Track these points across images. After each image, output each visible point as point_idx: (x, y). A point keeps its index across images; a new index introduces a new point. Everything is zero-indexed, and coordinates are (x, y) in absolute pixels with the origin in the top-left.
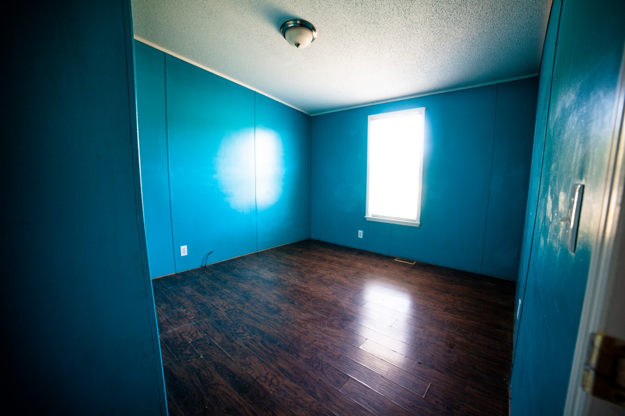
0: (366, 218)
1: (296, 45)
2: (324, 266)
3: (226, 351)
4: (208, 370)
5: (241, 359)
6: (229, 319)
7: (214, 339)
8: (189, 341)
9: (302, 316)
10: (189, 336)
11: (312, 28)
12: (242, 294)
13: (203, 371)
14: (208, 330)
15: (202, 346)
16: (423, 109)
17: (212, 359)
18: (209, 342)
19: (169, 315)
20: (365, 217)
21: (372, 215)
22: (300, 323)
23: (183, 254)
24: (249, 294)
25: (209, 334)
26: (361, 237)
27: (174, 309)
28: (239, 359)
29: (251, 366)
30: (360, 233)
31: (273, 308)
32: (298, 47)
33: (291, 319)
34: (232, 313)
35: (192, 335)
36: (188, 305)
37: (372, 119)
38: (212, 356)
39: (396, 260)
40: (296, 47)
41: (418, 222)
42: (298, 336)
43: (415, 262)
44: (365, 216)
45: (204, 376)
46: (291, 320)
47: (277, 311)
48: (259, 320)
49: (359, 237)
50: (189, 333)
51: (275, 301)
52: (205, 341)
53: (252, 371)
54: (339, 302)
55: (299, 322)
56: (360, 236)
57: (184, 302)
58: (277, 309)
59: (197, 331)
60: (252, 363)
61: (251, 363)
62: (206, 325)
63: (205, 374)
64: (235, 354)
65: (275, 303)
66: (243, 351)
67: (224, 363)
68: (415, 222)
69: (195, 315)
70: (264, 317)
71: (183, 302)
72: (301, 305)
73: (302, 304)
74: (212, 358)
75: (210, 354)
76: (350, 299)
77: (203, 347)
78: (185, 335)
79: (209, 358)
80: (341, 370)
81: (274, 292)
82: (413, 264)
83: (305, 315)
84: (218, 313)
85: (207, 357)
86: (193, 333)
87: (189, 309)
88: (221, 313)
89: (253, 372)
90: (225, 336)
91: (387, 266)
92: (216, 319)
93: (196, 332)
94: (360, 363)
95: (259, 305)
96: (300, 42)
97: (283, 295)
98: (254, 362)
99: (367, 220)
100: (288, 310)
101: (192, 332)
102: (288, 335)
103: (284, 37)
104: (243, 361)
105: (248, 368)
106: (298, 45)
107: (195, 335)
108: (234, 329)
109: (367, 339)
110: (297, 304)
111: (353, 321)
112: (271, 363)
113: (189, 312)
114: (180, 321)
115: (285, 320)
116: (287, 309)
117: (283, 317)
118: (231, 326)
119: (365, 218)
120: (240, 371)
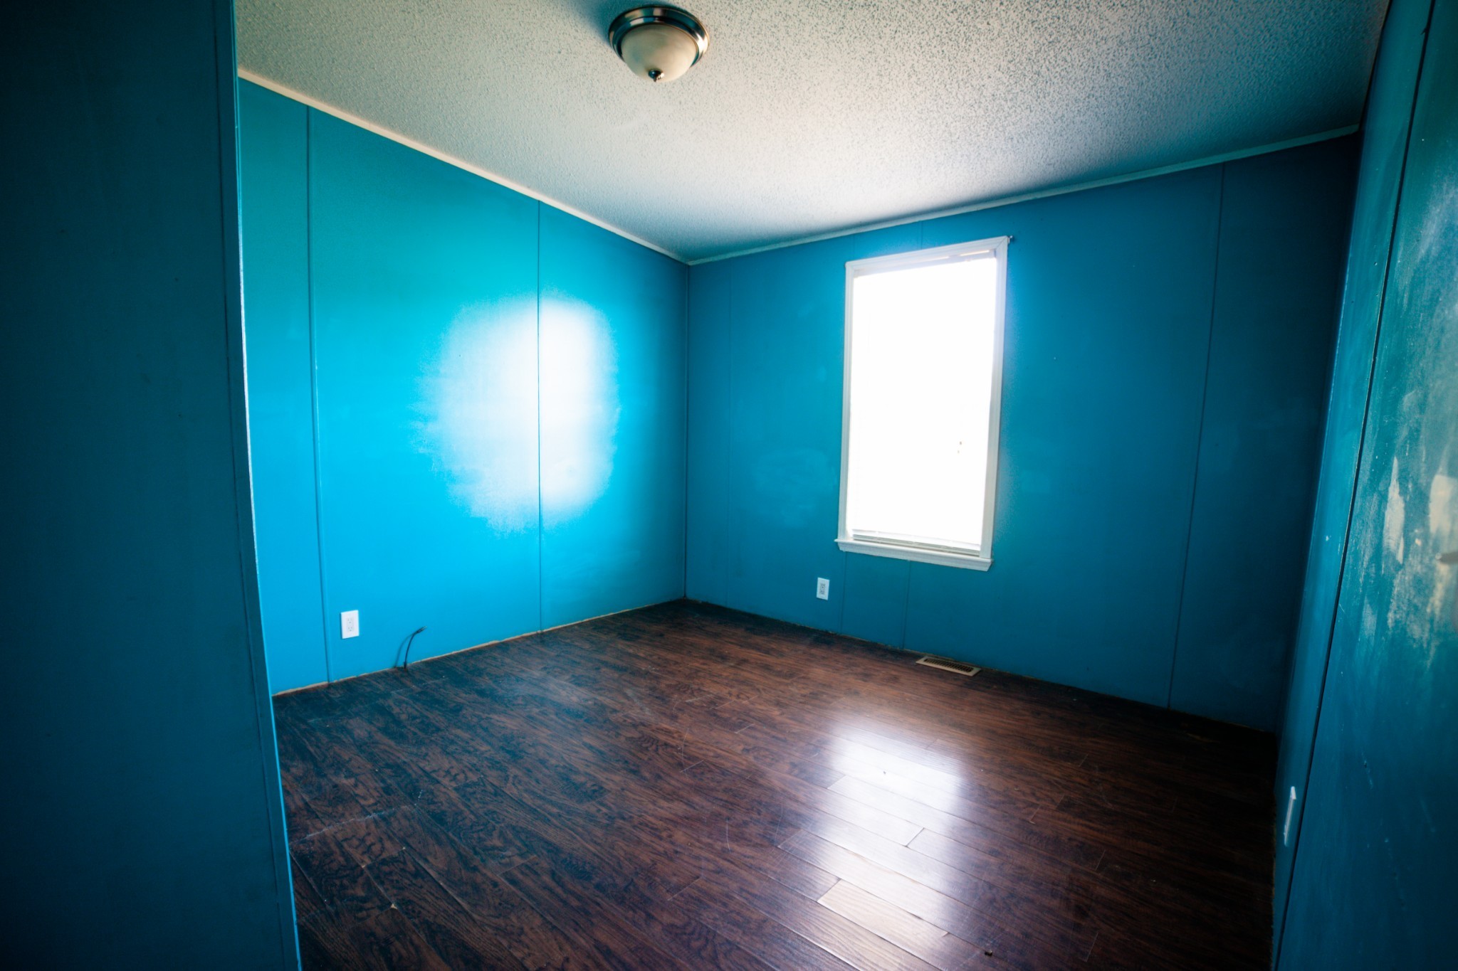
0: (840, 545)
1: (650, 74)
2: (721, 675)
3: (458, 895)
4: (412, 942)
5: (498, 918)
6: (466, 809)
7: (426, 861)
8: (363, 862)
9: (662, 808)
10: (360, 850)
11: (694, 28)
12: (501, 744)
13: (398, 944)
14: (409, 836)
15: (395, 878)
16: (1002, 242)
17: (420, 912)
18: (414, 869)
19: (311, 792)
20: (836, 540)
21: (855, 535)
22: (655, 827)
23: (346, 634)
24: (518, 744)
25: (414, 846)
26: (825, 596)
27: (325, 776)
28: (492, 916)
29: (523, 937)
30: (823, 586)
31: (583, 784)
32: (655, 80)
33: (630, 814)
34: (474, 793)
35: (370, 846)
36: (359, 768)
37: (858, 273)
38: (421, 907)
39: (921, 662)
40: (652, 80)
41: (986, 559)
42: (649, 862)
43: (975, 671)
44: (837, 538)
45: (401, 957)
46: (631, 817)
47: (594, 791)
48: (546, 814)
49: (819, 595)
50: (363, 840)
51: (589, 764)
52: (402, 866)
53: (526, 951)
54: (762, 775)
55: (654, 824)
56: (822, 592)
57: (350, 760)
58: (593, 788)
59: (381, 838)
60: (526, 929)
61: (522, 929)
62: (404, 822)
63: (403, 952)
64: (481, 903)
65: (588, 771)
66: (501, 896)
67: (453, 927)
68: (978, 556)
69: (377, 794)
70: (561, 808)
71: (347, 758)
72: (659, 777)
73: (662, 775)
74: (422, 910)
75: (415, 900)
76: (794, 765)
77: (397, 881)
78: (350, 846)
79: (414, 911)
80: (766, 963)
81: (585, 740)
82: (971, 674)
83: (670, 805)
84: (438, 793)
85: (407, 909)
86: (373, 841)
87: (362, 778)
88: (445, 793)
89: (529, 955)
90: (454, 853)
91: (895, 679)
92: (432, 807)
93: (381, 840)
94: (820, 943)
95: (545, 775)
96: (660, 67)
97: (611, 750)
98: (532, 929)
99: (841, 548)
100: (623, 789)
101: (370, 840)
102: (622, 858)
103: (620, 52)
104: (501, 922)
105: (515, 944)
106: (655, 74)
107: (376, 849)
108: (479, 838)
109: (839, 879)
110: (647, 775)
111: (799, 828)
112: (576, 930)
113: (361, 786)
114: (340, 808)
115: (614, 818)
116: (619, 789)
117: (610, 808)
118: (472, 827)
119: (837, 543)
120: (493, 948)
